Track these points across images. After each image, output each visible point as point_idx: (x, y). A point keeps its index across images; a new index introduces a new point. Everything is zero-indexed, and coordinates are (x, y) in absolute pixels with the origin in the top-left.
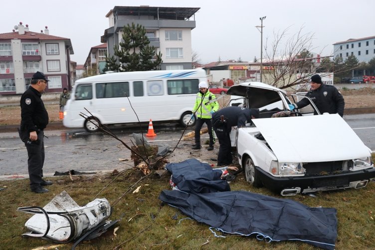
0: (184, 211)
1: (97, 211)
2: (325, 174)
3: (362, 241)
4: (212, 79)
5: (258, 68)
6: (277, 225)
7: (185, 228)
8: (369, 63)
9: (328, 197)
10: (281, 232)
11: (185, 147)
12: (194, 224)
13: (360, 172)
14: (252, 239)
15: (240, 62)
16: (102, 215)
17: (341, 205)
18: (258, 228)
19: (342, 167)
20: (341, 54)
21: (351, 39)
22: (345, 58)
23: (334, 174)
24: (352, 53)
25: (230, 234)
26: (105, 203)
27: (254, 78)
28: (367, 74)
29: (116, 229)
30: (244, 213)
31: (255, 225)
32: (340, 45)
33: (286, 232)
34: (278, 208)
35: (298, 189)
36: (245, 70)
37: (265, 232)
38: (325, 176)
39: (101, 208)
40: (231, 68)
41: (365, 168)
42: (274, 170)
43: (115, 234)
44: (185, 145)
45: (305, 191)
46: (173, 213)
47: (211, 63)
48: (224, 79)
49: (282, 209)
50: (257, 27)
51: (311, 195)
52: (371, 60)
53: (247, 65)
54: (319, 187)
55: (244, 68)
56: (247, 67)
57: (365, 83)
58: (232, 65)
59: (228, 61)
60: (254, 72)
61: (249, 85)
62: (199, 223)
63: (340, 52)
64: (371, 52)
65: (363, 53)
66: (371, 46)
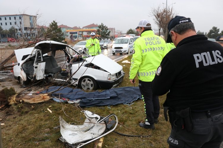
42: (109, 79)
52: (10, 29)
57: (9, 42)
61: (50, 42)
64: (8, 24)
65: (4, 24)
66: (8, 21)
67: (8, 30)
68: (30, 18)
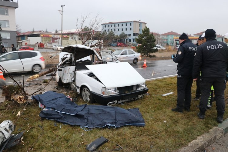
0: (59, 120)
1: (8, 129)
2: (127, 93)
3: (154, 120)
4: (29, 42)
5: (58, 36)
6: (115, 120)
7: (65, 130)
8: (120, 36)
9: (129, 104)
10: (119, 122)
11: (31, 85)
12: (69, 127)
13: (142, 90)
14: (105, 129)
15: (47, 32)
16: (10, 131)
17: (139, 106)
18: (108, 122)
19: (133, 89)
20: (106, 30)
21: (110, 22)
22: (108, 33)
23: (132, 92)
24: (111, 30)
25: (93, 128)
26: (11, 123)
27: (57, 42)
28: (119, 42)
29: (22, 138)
30: (97, 116)
31: (105, 121)
32: (105, 25)
33: (121, 122)
34: (114, 111)
35: (116, 102)
36: (50, 37)
37: (112, 124)
38: (128, 94)
39: (10, 126)
40: (42, 36)
41: (144, 88)
42: (103, 93)
43: (23, 142)
44: (30, 84)
45: (119, 102)
46: (53, 123)
47: (27, 32)
48: (38, 43)
49: (116, 111)
50: (59, 11)
51: (122, 104)
52: (121, 34)
53: (52, 34)
54: (125, 99)
55: (50, 36)
56: (52, 36)
57: (118, 46)
58: (42, 34)
59: (38, 31)
60: (57, 39)
61: (76, 46)
62: (72, 126)
63: (105, 29)
64: (120, 30)
65: (117, 30)
66: (120, 27)
67: (119, 35)
68: (140, 24)
